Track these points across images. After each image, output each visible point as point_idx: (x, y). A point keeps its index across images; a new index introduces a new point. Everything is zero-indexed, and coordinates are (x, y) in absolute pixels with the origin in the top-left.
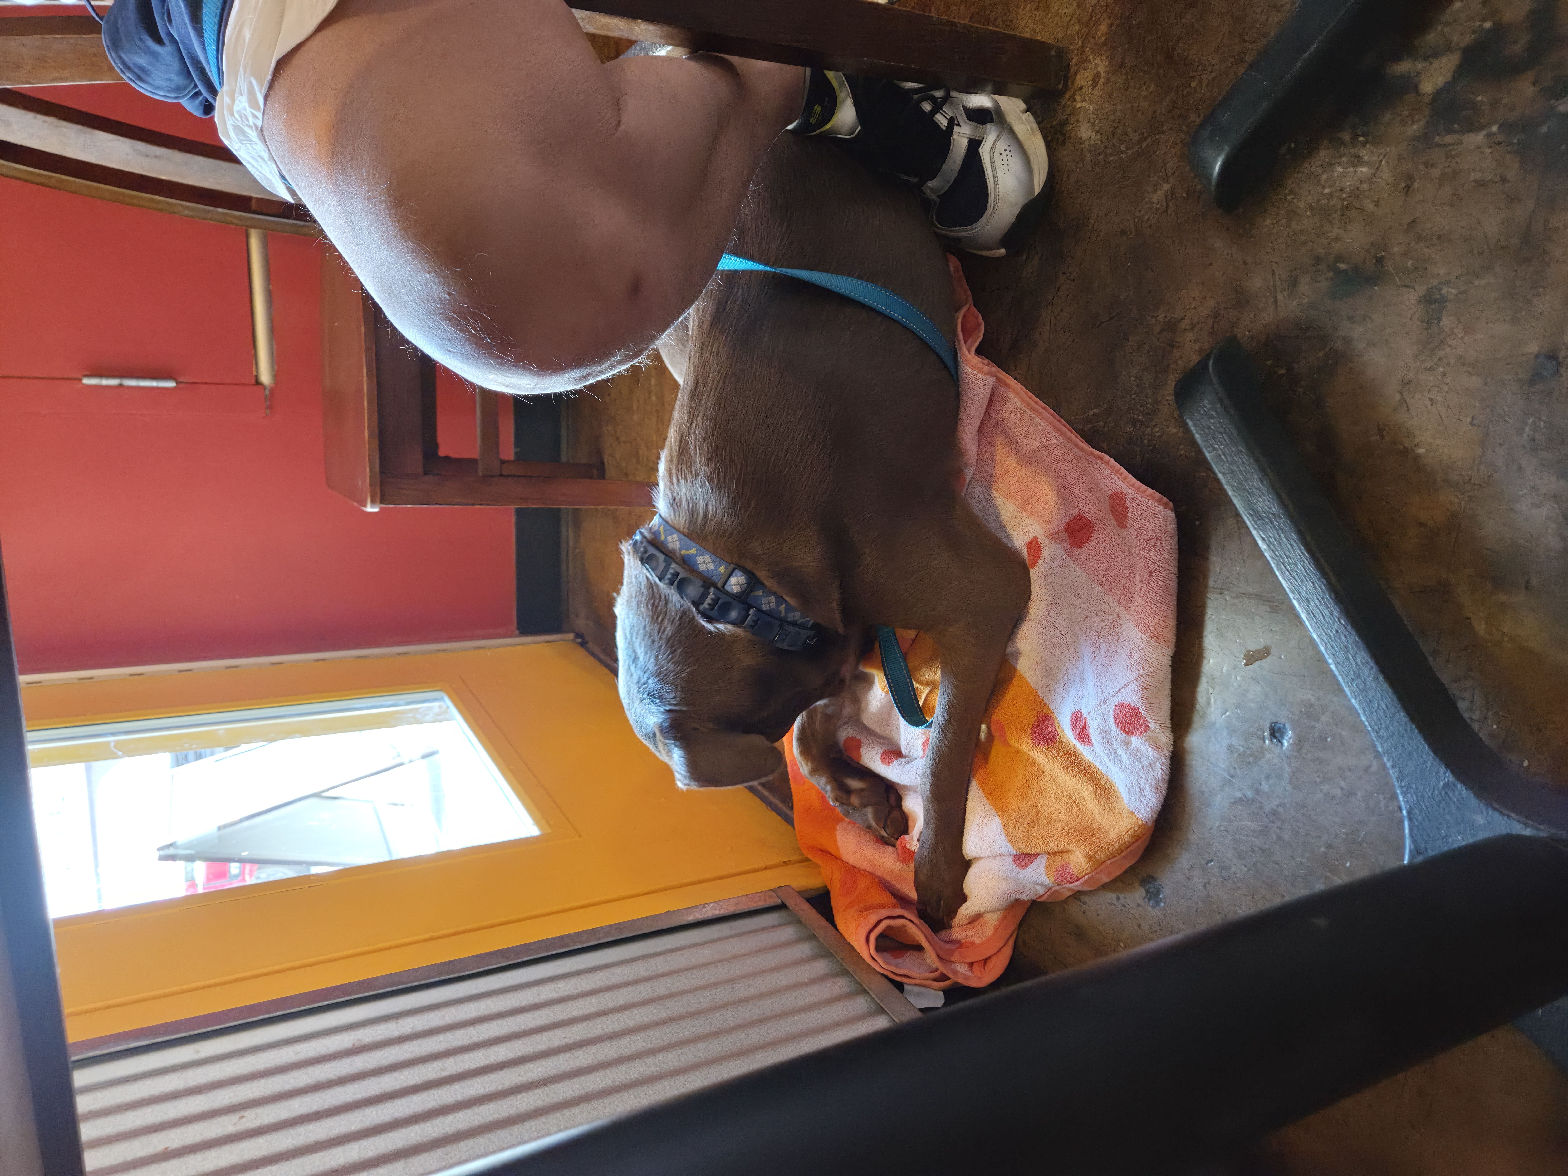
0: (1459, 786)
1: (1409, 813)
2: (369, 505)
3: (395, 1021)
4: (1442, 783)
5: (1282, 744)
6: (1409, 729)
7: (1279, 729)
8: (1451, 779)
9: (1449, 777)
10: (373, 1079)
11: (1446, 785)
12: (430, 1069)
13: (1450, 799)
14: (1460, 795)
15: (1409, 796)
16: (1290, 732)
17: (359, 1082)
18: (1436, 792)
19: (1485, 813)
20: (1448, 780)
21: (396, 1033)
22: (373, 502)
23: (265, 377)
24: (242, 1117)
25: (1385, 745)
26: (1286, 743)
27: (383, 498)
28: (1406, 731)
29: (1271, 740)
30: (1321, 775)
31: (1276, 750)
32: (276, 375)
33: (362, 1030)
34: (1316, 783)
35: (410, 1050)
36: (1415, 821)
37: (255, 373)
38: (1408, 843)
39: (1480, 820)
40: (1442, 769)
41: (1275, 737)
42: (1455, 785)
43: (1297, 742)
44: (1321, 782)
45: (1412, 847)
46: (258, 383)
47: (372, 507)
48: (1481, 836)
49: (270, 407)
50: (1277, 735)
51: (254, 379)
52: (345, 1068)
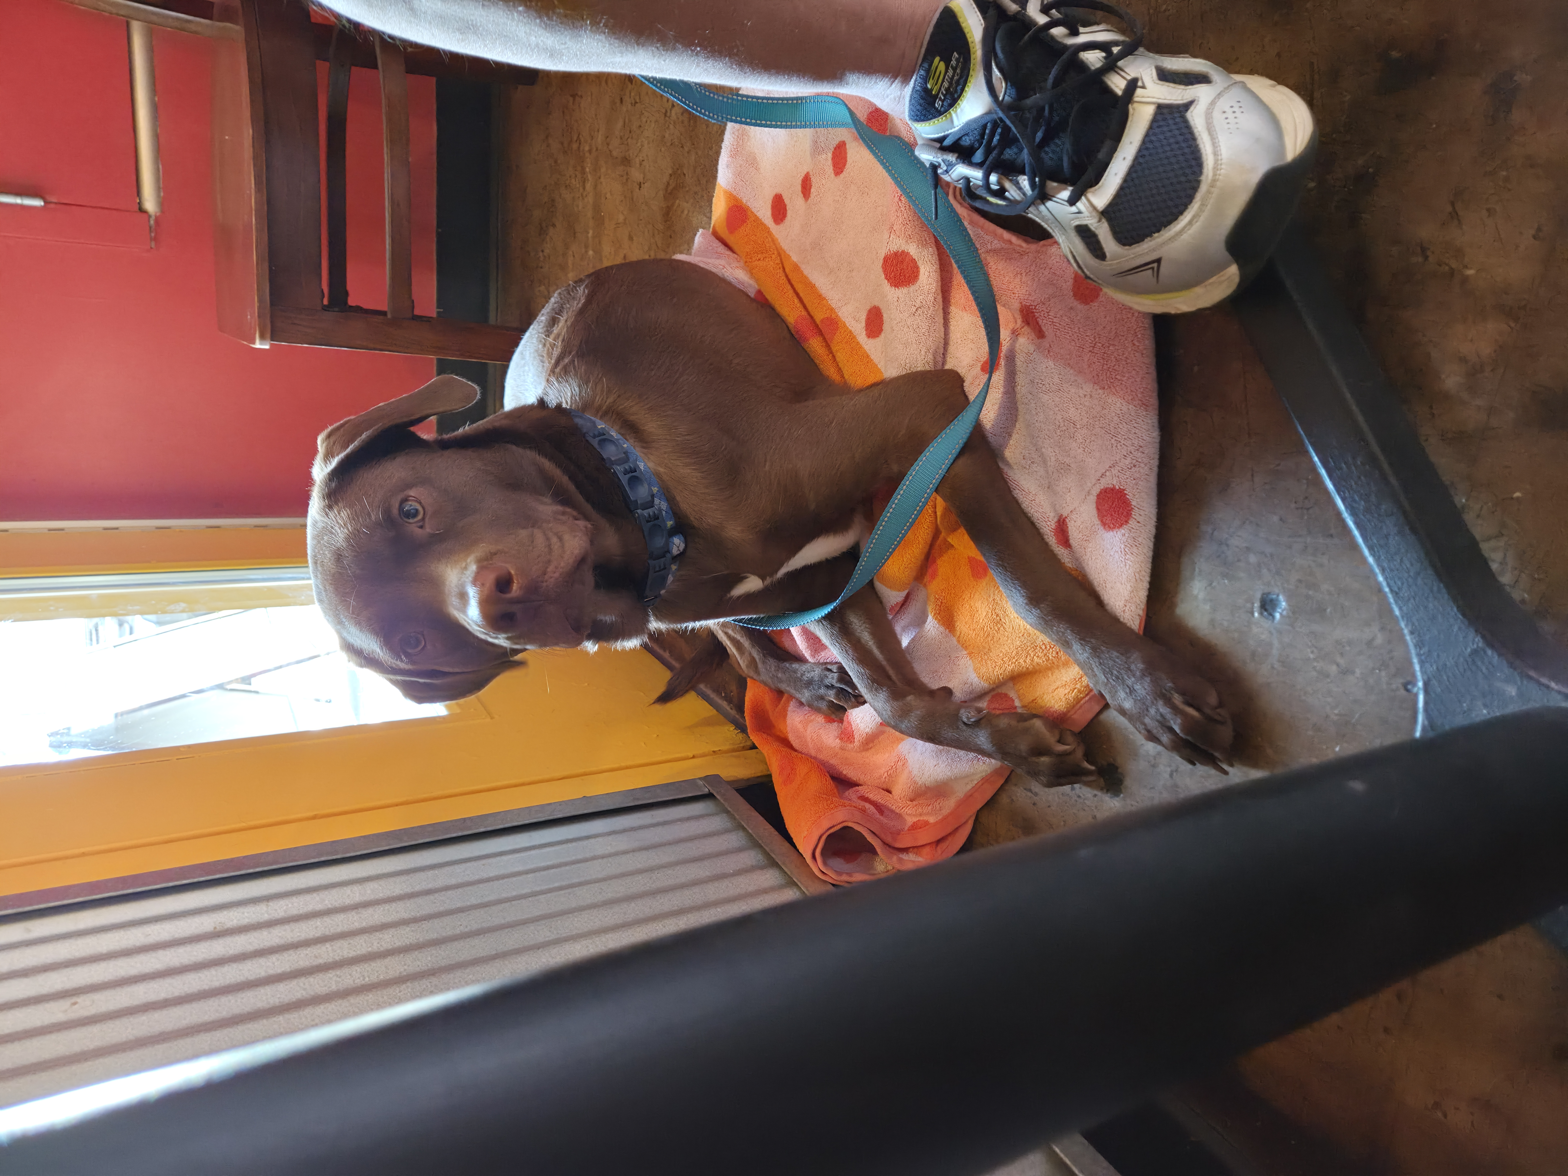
0: (1489, 652)
1: (1426, 684)
2: (258, 341)
3: (265, 903)
4: (1469, 650)
5: (1274, 617)
6: (1435, 589)
7: (1272, 600)
8: (1480, 645)
9: (1479, 642)
10: (234, 965)
11: (1475, 652)
12: (302, 955)
13: (1477, 667)
14: (1490, 663)
15: (1427, 665)
16: (1284, 604)
17: (216, 968)
18: (1462, 659)
19: (1519, 683)
20: (1478, 646)
21: (266, 917)
22: (263, 337)
23: (150, 203)
24: (75, 1004)
25: (1404, 608)
26: (1277, 616)
27: (274, 335)
28: (1432, 591)
29: (1261, 614)
30: (1315, 651)
31: (1266, 624)
32: (163, 203)
33: (225, 912)
34: (1309, 659)
35: (280, 935)
36: (1432, 693)
37: (138, 201)
38: (1420, 718)
39: (1512, 691)
40: (1471, 634)
41: (1266, 610)
42: (1485, 652)
43: (1291, 614)
44: (1314, 659)
45: (1426, 723)
46: (142, 210)
47: (261, 344)
48: (1512, 709)
49: (155, 239)
50: (1267, 607)
51: (138, 206)
52: (202, 952)
